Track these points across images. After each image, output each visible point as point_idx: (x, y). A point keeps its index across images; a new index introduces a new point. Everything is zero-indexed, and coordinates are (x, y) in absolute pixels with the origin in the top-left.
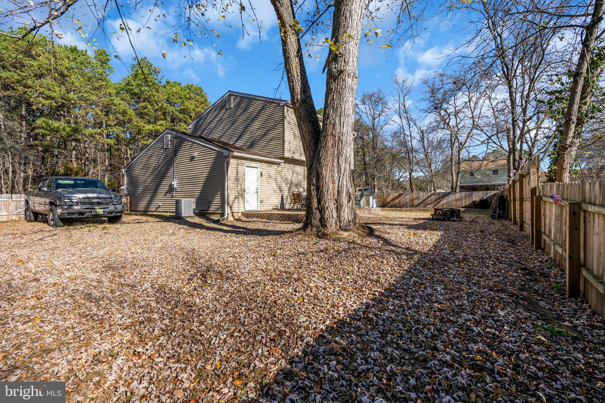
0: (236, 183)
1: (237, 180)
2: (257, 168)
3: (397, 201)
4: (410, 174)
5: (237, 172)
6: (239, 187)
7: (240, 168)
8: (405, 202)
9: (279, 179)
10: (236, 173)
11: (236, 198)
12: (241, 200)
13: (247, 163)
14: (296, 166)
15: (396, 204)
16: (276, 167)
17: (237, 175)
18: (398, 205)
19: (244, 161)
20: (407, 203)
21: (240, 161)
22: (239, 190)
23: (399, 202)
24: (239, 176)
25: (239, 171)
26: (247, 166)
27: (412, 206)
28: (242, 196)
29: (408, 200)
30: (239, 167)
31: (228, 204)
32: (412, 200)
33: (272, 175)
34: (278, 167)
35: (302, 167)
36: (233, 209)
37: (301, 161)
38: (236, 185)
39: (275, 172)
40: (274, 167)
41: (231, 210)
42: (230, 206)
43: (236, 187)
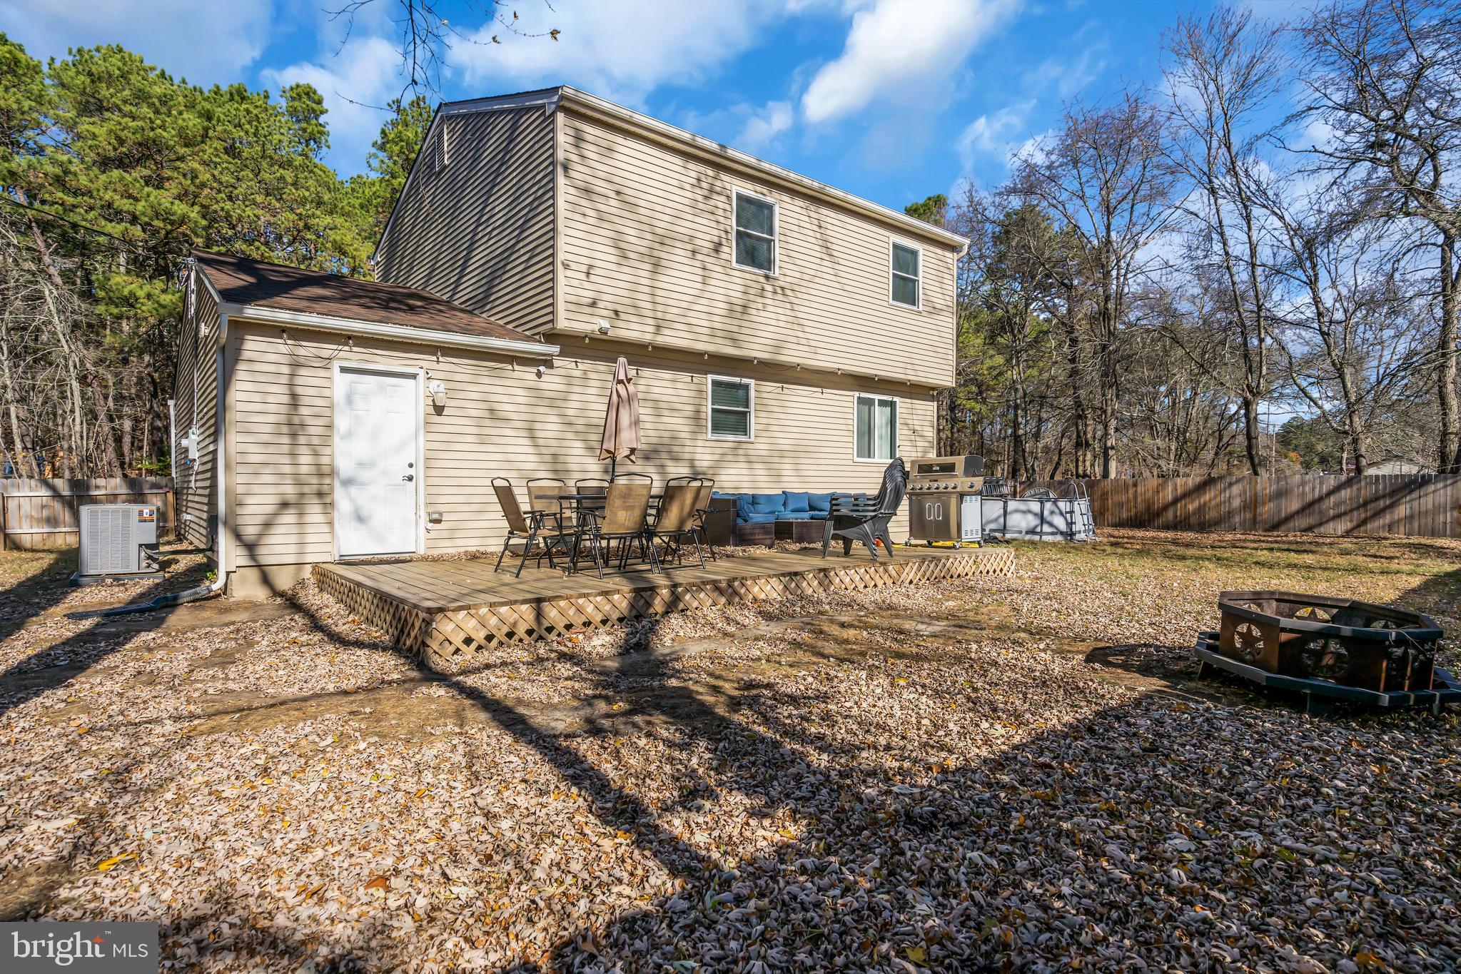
0: (285, 440)
1: (294, 428)
2: (414, 376)
3: (1191, 507)
4: (1247, 404)
5: (294, 396)
6: (305, 460)
7: (307, 378)
8: (1224, 509)
9: (550, 427)
10: (286, 399)
11: (285, 505)
12: (315, 514)
13: (355, 356)
15: (1187, 517)
16: (528, 373)
17: (293, 405)
18: (1193, 520)
19: (327, 349)
20: (1230, 514)
21: (308, 349)
22: (304, 470)
23: (1201, 510)
24: (302, 411)
25: (299, 390)
26: (344, 370)
27: (1253, 524)
28: (320, 494)
29: (1236, 503)
30: (302, 371)
31: (233, 530)
32: (1252, 504)
33: (507, 409)
34: (539, 374)
35: (685, 377)
36: (262, 550)
37: (654, 347)
38: (286, 449)
39: (522, 397)
40: (516, 374)
41: (253, 556)
42: (248, 539)
43: (286, 460)
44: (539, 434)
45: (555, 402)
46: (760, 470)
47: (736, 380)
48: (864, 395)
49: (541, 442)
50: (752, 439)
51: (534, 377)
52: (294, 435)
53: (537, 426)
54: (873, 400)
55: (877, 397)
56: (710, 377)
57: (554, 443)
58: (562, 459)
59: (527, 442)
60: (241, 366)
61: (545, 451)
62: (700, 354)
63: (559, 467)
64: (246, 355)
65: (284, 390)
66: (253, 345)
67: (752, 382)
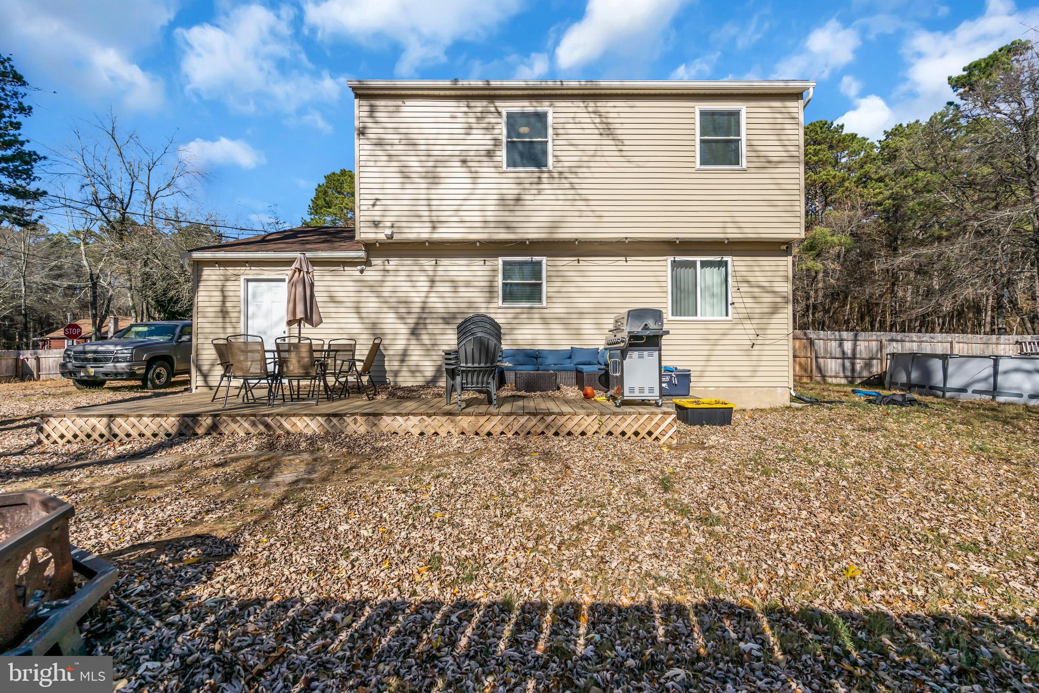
0: (220, 320)
1: (224, 313)
2: (284, 280)
5: (224, 297)
7: (230, 286)
9: (371, 305)
10: (220, 299)
13: (250, 272)
14: (444, 262)
16: (354, 272)
17: (224, 302)
19: (240, 270)
21: (231, 271)
24: (228, 304)
25: (227, 294)
26: (251, 281)
30: (228, 283)
31: (199, 368)
33: (340, 295)
34: (362, 271)
35: (479, 261)
36: (210, 379)
37: (429, 243)
38: (220, 325)
39: (351, 287)
40: (346, 273)
41: (206, 381)
42: (205, 372)
43: (221, 331)
44: (363, 310)
45: (375, 288)
46: (557, 329)
47: (528, 259)
48: (678, 258)
49: (364, 315)
50: (544, 304)
51: (358, 273)
52: (224, 318)
53: (362, 305)
54: (695, 262)
55: (698, 259)
56: (500, 260)
57: (373, 315)
58: (379, 326)
59: (355, 315)
60: (201, 284)
61: (367, 321)
62: (472, 243)
63: (378, 331)
64: (204, 277)
65: (219, 294)
66: (207, 272)
67: (544, 260)
